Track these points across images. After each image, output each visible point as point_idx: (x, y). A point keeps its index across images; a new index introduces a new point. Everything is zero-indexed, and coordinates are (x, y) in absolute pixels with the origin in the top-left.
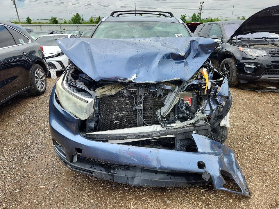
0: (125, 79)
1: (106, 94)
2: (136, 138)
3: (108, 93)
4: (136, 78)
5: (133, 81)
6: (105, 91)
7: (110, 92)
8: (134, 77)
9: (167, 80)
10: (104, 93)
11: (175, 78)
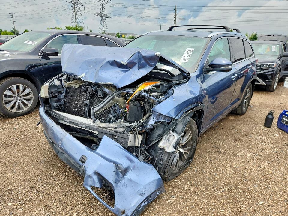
0: (77, 76)
1: (72, 86)
2: (69, 123)
3: (73, 85)
4: (84, 77)
5: (81, 78)
6: (72, 84)
7: (75, 85)
8: (83, 75)
9: (102, 83)
10: (71, 85)
11: (109, 83)
